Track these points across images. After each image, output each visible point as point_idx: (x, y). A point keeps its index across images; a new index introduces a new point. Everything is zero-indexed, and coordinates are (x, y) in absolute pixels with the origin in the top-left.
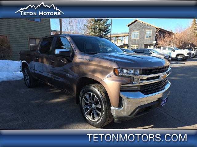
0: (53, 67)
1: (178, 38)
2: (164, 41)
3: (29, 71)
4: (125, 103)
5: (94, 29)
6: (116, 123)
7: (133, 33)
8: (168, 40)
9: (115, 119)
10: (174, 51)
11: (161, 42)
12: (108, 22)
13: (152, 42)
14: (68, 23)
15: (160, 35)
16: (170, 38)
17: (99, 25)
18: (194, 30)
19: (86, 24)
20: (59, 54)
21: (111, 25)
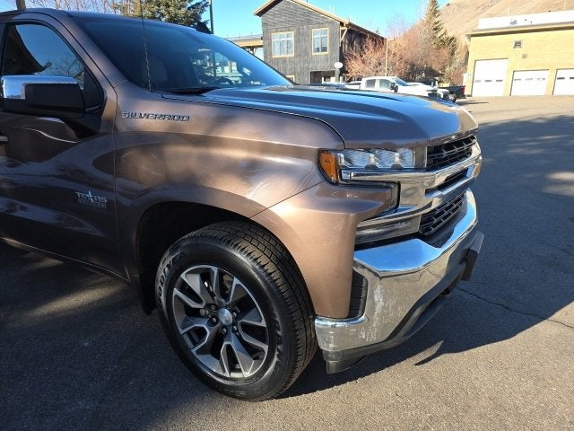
0: (10, 166)
1: (398, 53)
2: (363, 62)
8: (374, 61)
9: (332, 362)
10: (396, 90)
11: (355, 66)
13: (332, 66)
15: (351, 44)
16: (379, 54)
18: (435, 29)
20: (24, 98)
21: (208, 9)
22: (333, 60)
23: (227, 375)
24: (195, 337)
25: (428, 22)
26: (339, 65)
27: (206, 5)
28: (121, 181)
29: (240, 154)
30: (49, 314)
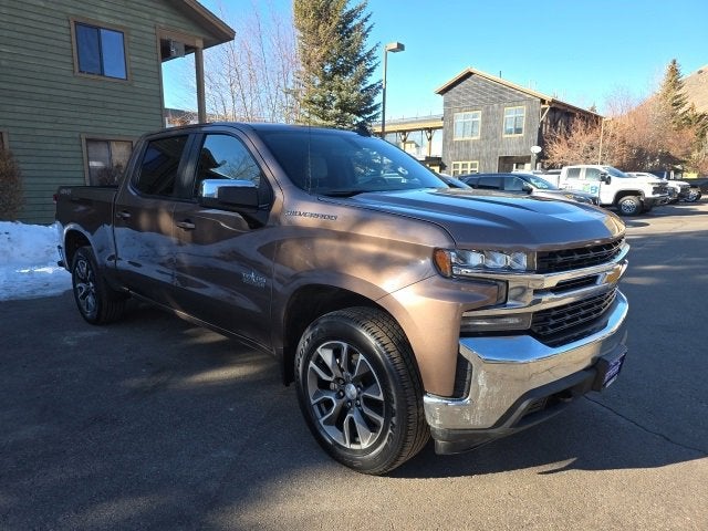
1: (619, 135)
2: (569, 146)
3: (95, 261)
4: (480, 380)
5: (320, 103)
6: (442, 456)
7: (460, 118)
8: (584, 144)
9: (440, 442)
10: (608, 181)
11: (558, 151)
12: (371, 80)
13: (527, 150)
14: (224, 83)
15: (554, 124)
16: (590, 137)
17: (340, 89)
18: (674, 105)
19: (290, 85)
20: (216, 196)
21: (381, 91)
22: (529, 144)
23: (348, 445)
24: (324, 409)
25: (665, 96)
26: (537, 149)
27: (380, 87)
28: (278, 267)
29: (371, 249)
30: (203, 382)
